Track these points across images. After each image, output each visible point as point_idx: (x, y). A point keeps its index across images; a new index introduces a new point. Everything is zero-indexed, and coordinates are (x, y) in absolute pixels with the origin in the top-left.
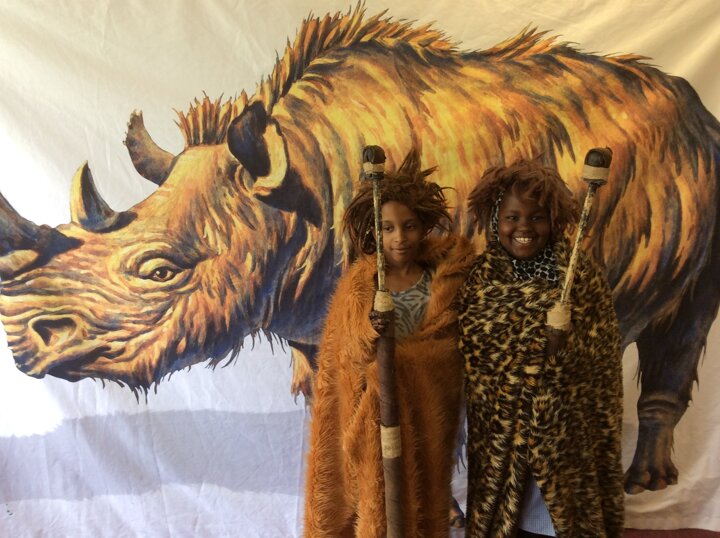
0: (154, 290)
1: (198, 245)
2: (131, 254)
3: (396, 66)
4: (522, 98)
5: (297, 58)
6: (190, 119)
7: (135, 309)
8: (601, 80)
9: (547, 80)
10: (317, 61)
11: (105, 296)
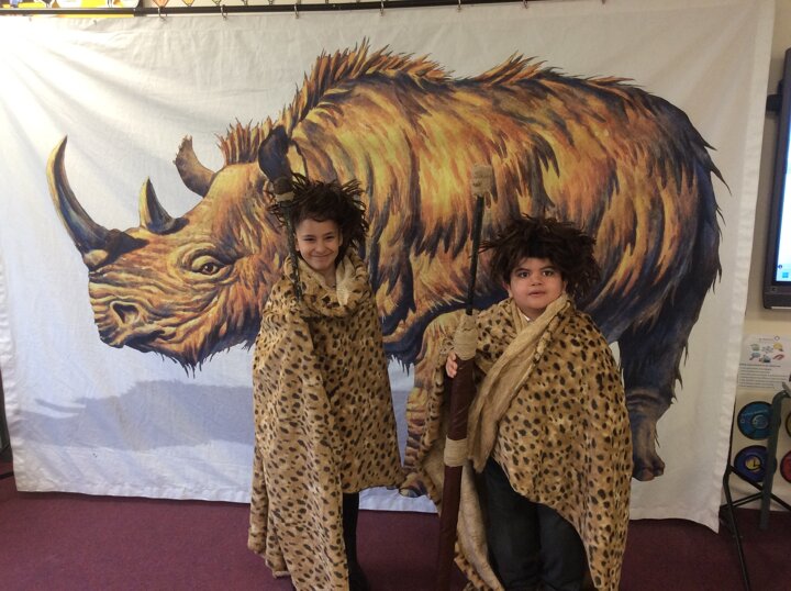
0: (203, 282)
1: (236, 246)
2: (186, 252)
3: (397, 94)
4: (509, 119)
5: (313, 89)
6: (229, 142)
7: (186, 298)
8: (583, 102)
9: (532, 102)
10: (330, 91)
11: (161, 288)
